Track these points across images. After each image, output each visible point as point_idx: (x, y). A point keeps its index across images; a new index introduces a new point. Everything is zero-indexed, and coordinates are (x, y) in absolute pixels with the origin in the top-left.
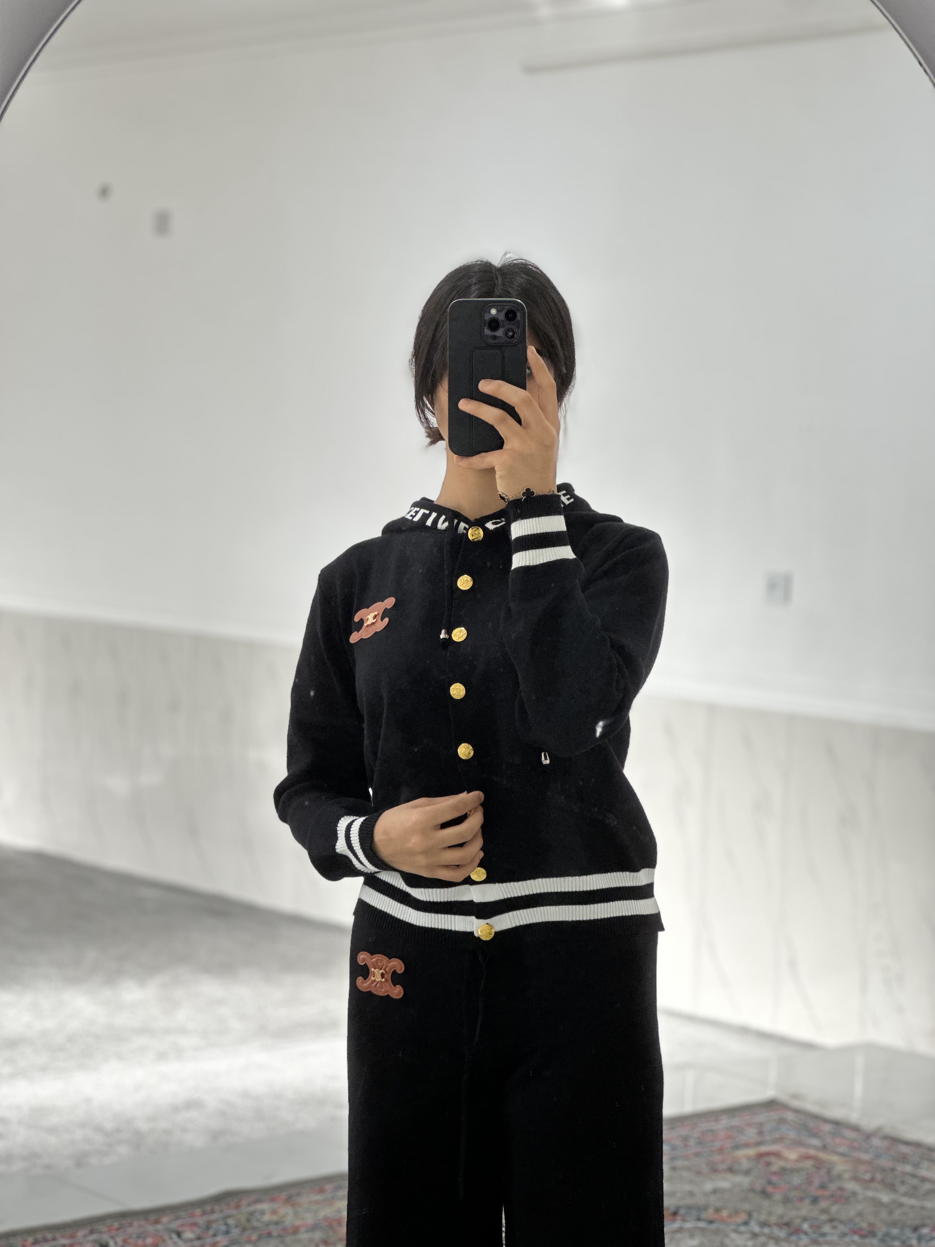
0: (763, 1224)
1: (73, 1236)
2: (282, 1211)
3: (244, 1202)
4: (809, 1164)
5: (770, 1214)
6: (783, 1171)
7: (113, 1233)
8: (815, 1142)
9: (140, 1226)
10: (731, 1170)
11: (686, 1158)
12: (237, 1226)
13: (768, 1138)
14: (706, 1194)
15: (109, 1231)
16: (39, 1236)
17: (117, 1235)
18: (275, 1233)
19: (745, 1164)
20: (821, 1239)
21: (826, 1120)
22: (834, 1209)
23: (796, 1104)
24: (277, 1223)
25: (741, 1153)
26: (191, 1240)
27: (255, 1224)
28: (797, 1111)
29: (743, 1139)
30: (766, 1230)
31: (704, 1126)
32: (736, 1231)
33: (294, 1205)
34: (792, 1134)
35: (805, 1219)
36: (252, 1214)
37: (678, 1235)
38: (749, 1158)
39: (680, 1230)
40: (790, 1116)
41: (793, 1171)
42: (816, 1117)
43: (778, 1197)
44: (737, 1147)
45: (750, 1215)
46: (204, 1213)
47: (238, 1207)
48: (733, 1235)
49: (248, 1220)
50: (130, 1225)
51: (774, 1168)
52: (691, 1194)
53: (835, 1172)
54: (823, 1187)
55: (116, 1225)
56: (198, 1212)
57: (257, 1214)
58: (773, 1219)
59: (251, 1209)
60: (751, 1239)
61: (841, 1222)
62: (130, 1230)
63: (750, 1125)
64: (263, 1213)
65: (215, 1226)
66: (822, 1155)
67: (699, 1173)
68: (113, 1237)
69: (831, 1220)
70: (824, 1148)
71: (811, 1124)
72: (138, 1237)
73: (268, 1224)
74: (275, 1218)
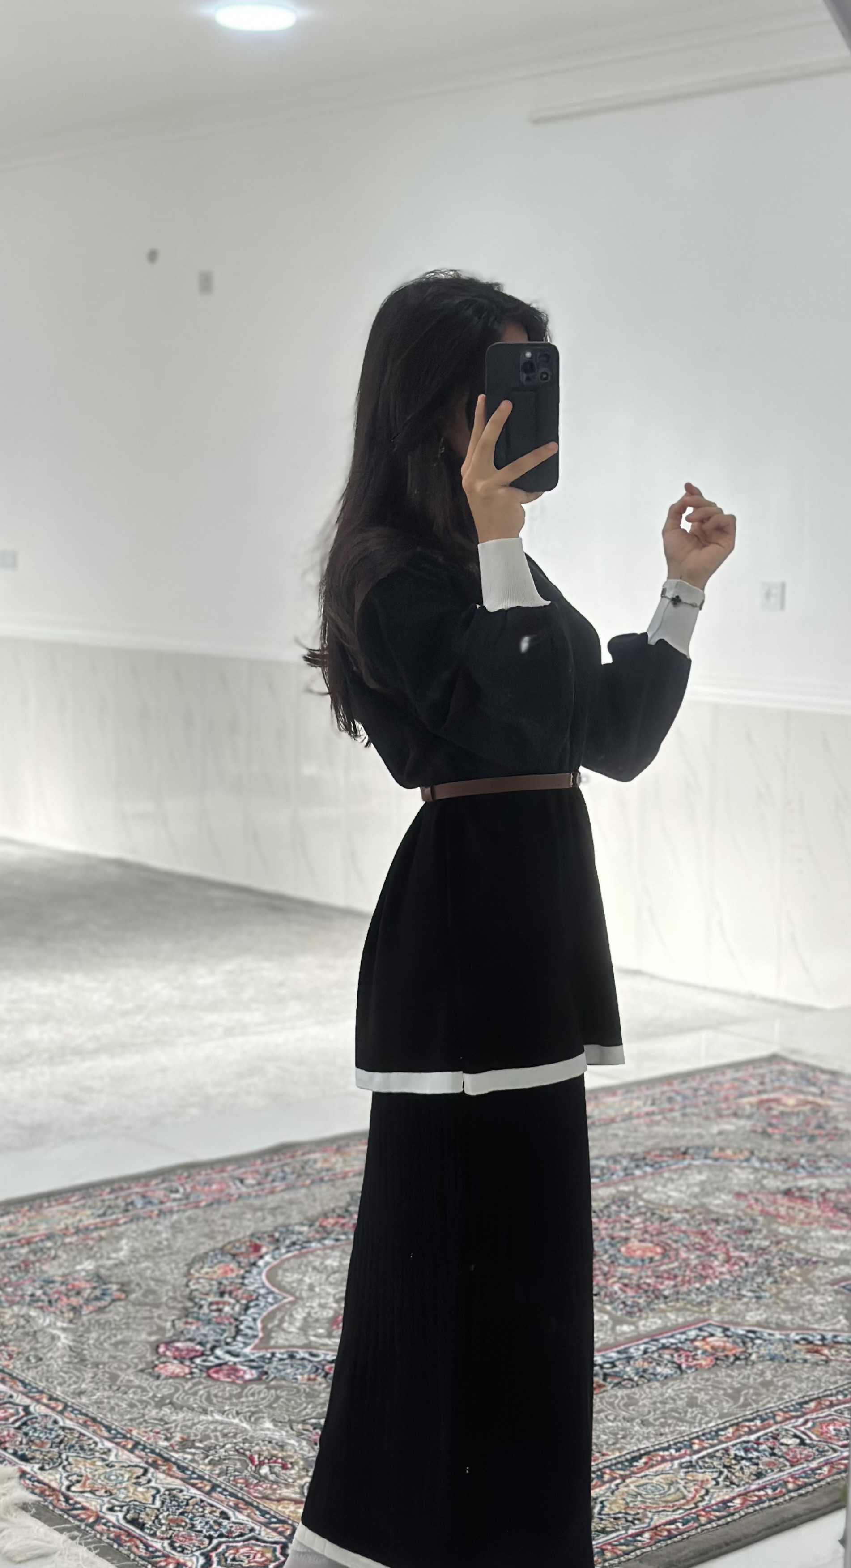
0: (762, 1160)
1: (146, 1185)
2: (333, 1160)
3: (299, 1153)
4: (807, 1108)
5: (769, 1151)
6: (782, 1114)
7: (183, 1181)
8: (813, 1089)
9: (207, 1175)
10: (735, 1115)
11: (696, 1106)
12: (293, 1173)
13: (769, 1087)
14: (713, 1136)
15: (179, 1179)
16: (116, 1186)
17: (187, 1183)
18: (326, 1178)
19: (748, 1110)
20: (818, 1173)
21: (823, 1071)
22: (829, 1146)
23: (795, 1057)
24: (328, 1170)
25: (745, 1100)
26: (253, 1186)
27: (309, 1171)
28: (795, 1064)
29: (746, 1089)
30: (766, 1165)
31: (712, 1078)
32: (739, 1167)
33: (342, 1154)
34: (791, 1083)
35: (802, 1155)
36: (306, 1162)
37: (688, 1172)
38: (752, 1105)
39: (689, 1167)
40: (789, 1068)
41: (792, 1114)
42: (814, 1069)
43: (777, 1137)
44: (742, 1096)
45: (752, 1153)
46: (264, 1162)
47: (293, 1157)
48: (736, 1170)
49: (303, 1168)
50: (199, 1174)
51: (775, 1112)
52: (700, 1136)
53: (831, 1115)
54: (819, 1127)
55: (186, 1174)
56: (259, 1162)
57: (311, 1163)
58: (773, 1156)
59: (306, 1158)
60: (752, 1173)
61: (835, 1157)
62: (198, 1178)
63: (752, 1076)
64: (315, 1162)
65: (273, 1172)
66: (819, 1100)
67: (707, 1118)
68: (182, 1185)
69: (827, 1156)
70: (822, 1094)
71: (810, 1075)
72: (205, 1184)
73: (321, 1171)
74: (326, 1165)
